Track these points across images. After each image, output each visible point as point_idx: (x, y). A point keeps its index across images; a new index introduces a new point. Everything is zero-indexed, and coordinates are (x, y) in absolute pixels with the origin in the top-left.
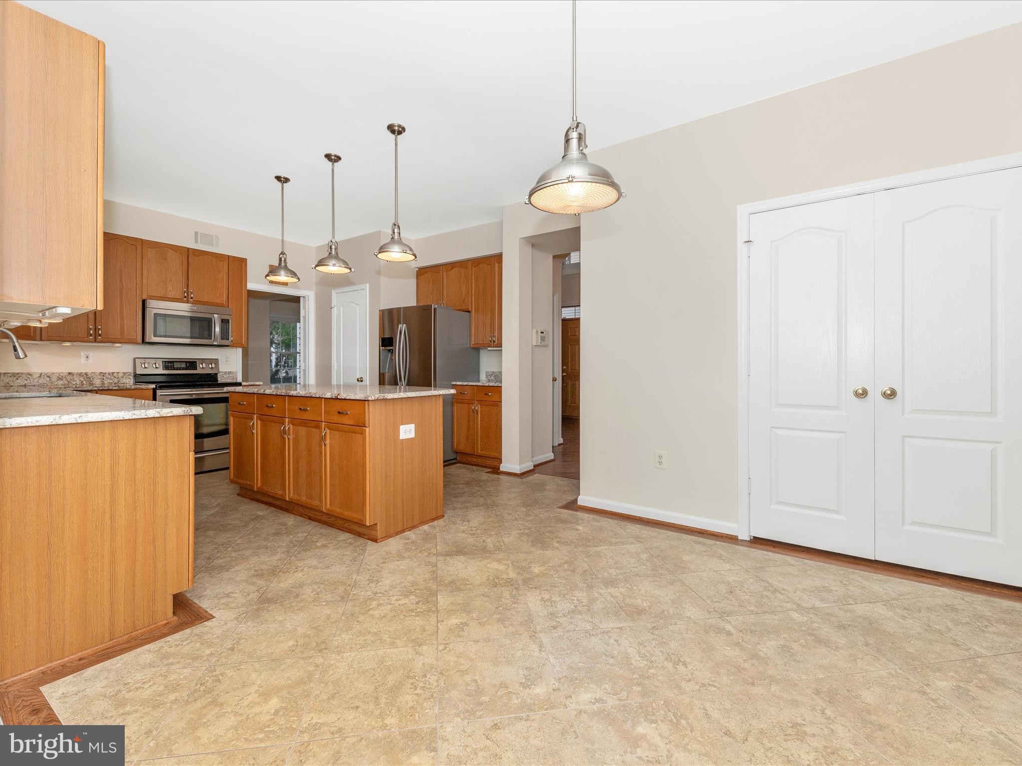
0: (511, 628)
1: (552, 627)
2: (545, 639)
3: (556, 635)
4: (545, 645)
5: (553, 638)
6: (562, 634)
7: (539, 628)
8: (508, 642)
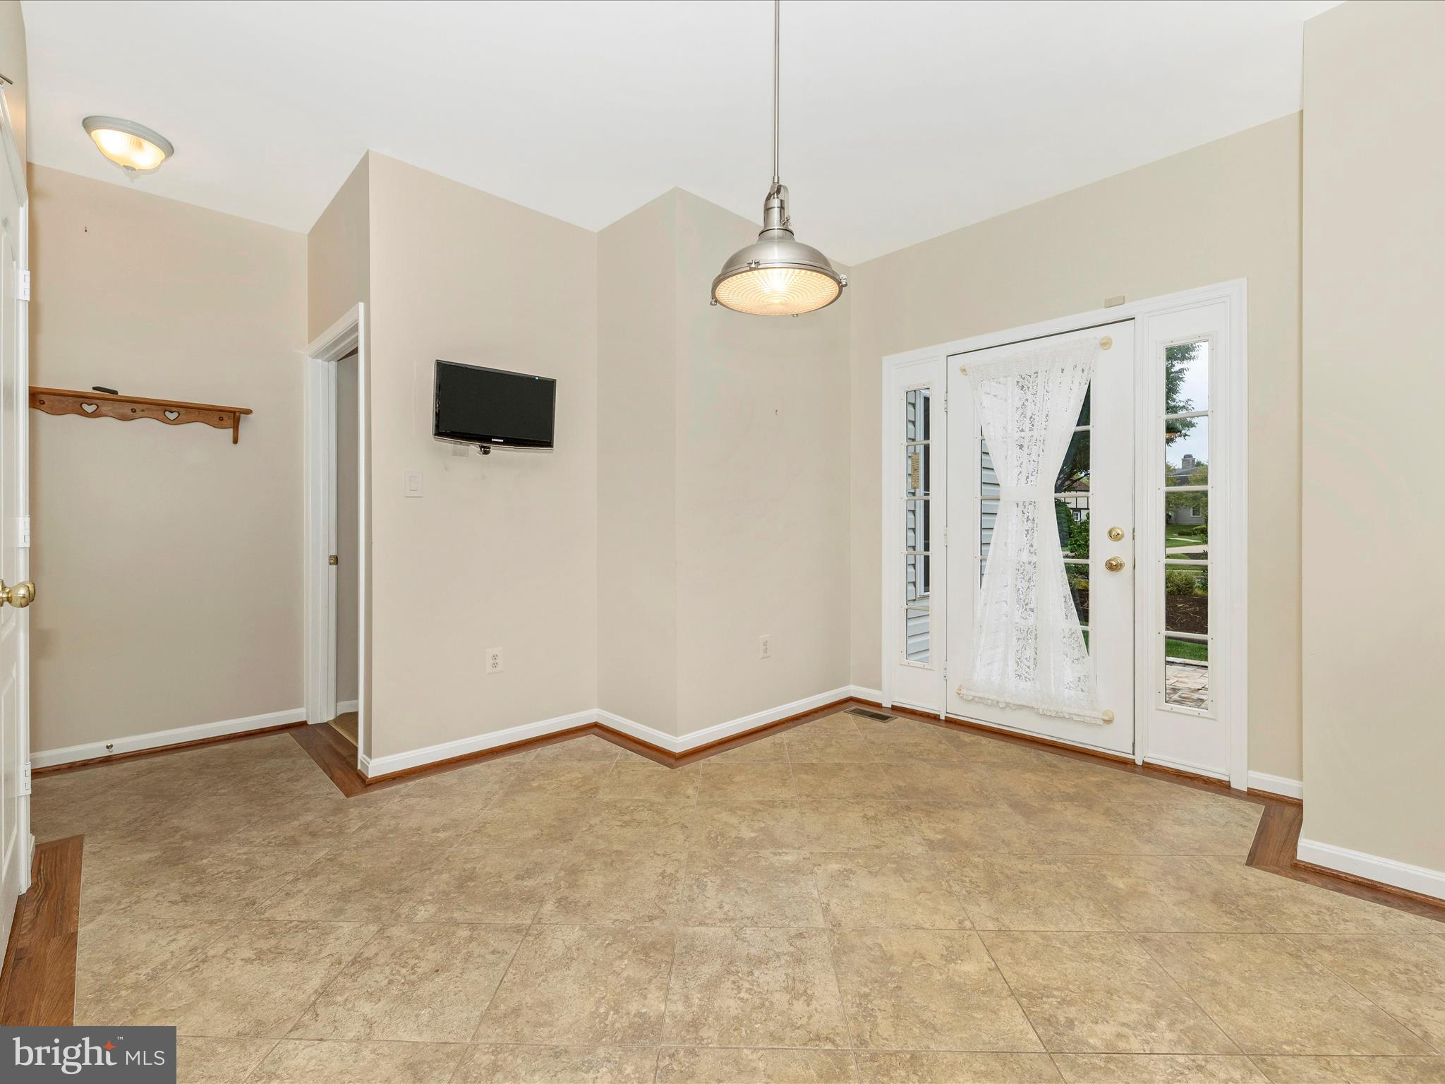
0: (869, 943)
1: (804, 937)
2: (819, 921)
3: (801, 924)
4: (820, 910)
5: (807, 919)
6: (792, 924)
7: (825, 938)
8: (873, 921)
